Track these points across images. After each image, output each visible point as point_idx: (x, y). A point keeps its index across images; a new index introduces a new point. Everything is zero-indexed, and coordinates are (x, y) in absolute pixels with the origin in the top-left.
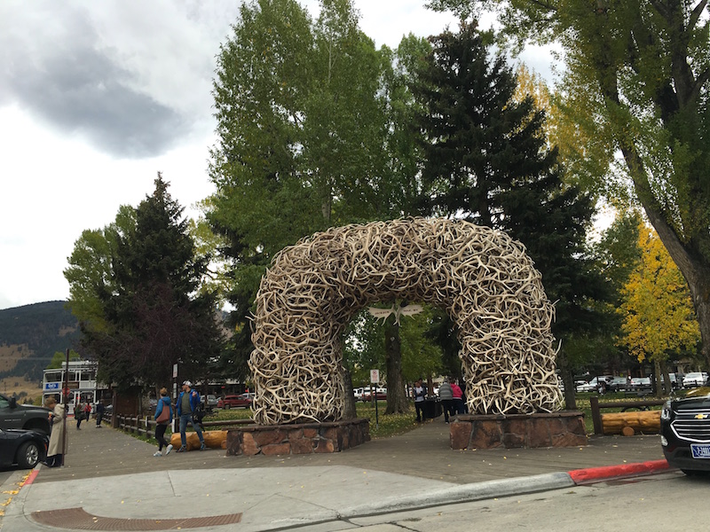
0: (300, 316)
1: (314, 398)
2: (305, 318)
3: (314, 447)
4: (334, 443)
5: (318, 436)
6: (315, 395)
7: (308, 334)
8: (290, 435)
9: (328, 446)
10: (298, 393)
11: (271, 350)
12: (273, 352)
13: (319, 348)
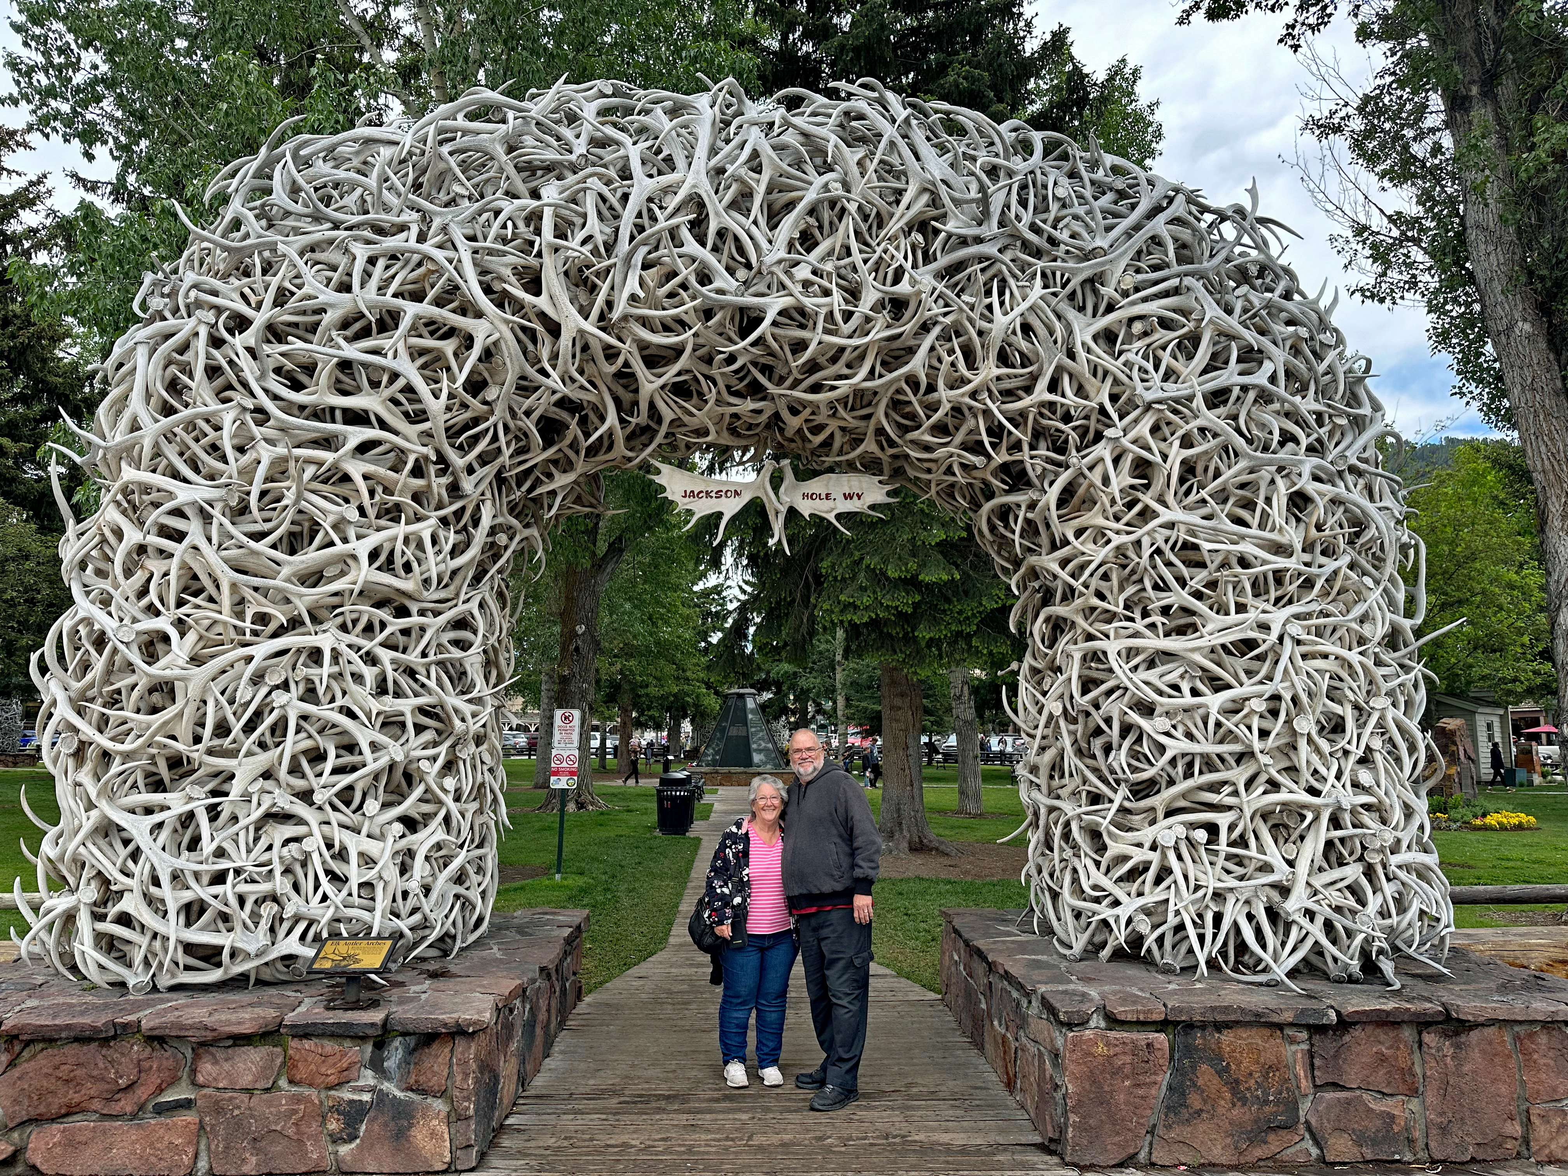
0: (329, 457)
1: (368, 861)
2: (356, 469)
3: (336, 1140)
4: (455, 1117)
5: (368, 1078)
6: (373, 847)
7: (363, 548)
8: (207, 1069)
9: (419, 1136)
10: (280, 832)
11: (153, 611)
12: (163, 623)
13: (415, 620)
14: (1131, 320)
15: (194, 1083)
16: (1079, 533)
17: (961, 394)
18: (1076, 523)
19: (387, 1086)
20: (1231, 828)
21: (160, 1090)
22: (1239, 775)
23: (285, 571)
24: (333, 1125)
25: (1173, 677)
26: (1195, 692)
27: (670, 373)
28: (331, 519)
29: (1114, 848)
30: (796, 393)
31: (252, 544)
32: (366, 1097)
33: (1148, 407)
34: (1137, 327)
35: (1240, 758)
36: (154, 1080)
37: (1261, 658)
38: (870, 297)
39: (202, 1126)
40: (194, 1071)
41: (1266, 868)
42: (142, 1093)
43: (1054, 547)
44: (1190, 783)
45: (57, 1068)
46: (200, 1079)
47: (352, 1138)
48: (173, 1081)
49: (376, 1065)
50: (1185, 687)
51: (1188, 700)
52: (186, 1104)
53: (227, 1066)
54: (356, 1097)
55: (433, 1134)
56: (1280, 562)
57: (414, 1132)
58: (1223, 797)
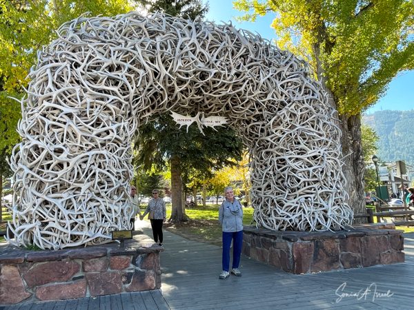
14: (288, 83)
15: (84, 271)
16: (276, 131)
17: (251, 97)
18: (276, 129)
19: (137, 268)
20: (314, 198)
21: (74, 274)
22: (316, 186)
23: (95, 133)
24: (124, 280)
25: (300, 164)
26: (305, 167)
27: (184, 87)
28: (105, 119)
29: (286, 205)
30: (211, 94)
31: (86, 125)
32: (132, 271)
33: (294, 102)
34: (289, 84)
35: (315, 182)
36: (72, 271)
37: (318, 160)
38: (234, 71)
39: (87, 283)
40: (83, 268)
41: (321, 206)
42: (69, 275)
43: (268, 135)
44: (305, 188)
45: (43, 270)
46: (86, 270)
47: (129, 283)
48: (77, 271)
49: (134, 262)
50: (303, 166)
51: (304, 169)
52: (82, 277)
53: (93, 266)
54: (129, 271)
55: (151, 280)
56: (322, 138)
57: (146, 279)
58: (312, 191)
